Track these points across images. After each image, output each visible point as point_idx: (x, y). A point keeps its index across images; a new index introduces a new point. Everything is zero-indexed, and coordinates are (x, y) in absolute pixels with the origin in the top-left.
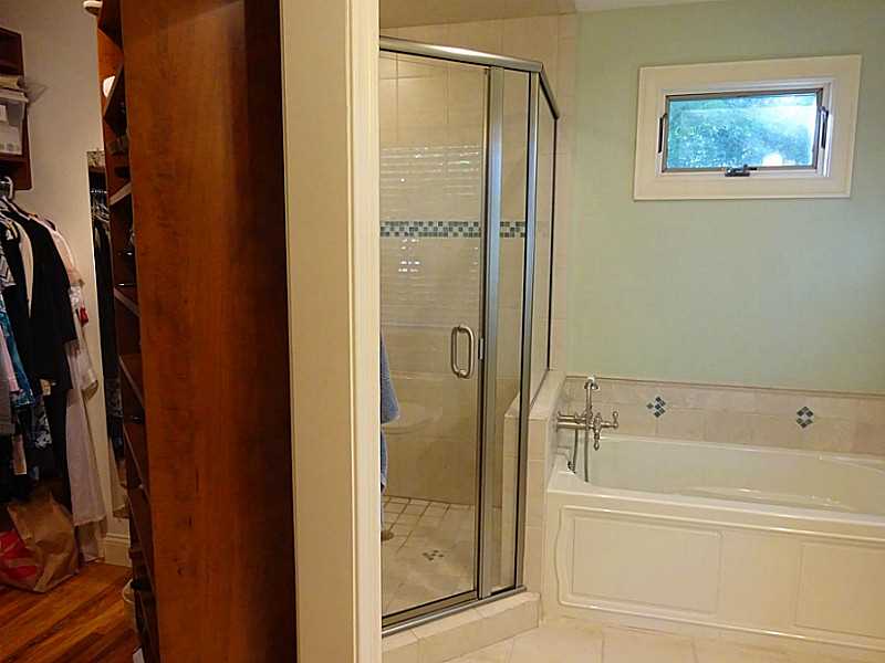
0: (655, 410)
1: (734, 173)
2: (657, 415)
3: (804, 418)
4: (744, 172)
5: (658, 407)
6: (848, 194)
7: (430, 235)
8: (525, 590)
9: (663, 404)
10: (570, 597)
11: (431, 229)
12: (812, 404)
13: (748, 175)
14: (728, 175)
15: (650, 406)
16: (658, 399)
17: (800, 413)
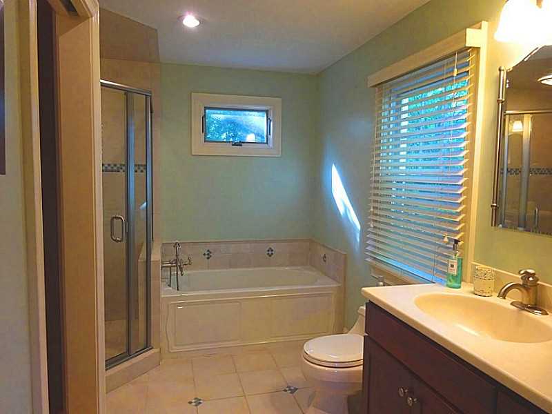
0: (207, 256)
1: (235, 144)
2: (208, 258)
3: (270, 253)
4: (240, 144)
5: (208, 254)
6: (279, 156)
7: (110, 171)
8: (152, 348)
9: (210, 253)
10: (174, 347)
11: (109, 168)
12: (272, 246)
13: (241, 145)
14: (233, 145)
15: (204, 254)
16: (208, 251)
17: (268, 251)
